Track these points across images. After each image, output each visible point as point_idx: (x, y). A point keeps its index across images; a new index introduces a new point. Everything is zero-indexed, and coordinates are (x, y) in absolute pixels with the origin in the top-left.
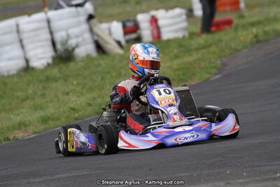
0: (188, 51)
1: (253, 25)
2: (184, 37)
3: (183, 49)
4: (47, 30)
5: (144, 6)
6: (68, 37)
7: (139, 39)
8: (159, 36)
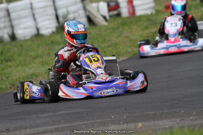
0: (155, 24)
2: (152, 14)
3: (151, 22)
4: (52, 8)
6: (68, 13)
7: (119, 15)
8: (134, 13)
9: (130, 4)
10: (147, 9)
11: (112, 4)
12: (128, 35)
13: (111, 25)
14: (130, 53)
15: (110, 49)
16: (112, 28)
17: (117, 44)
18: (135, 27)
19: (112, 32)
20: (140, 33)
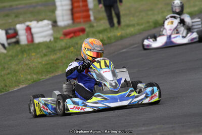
0: (54, 51)
1: (100, 32)
2: (50, 41)
3: (50, 50)
5: (21, 19)
7: (17, 42)
8: (32, 40)
9: (29, 32)
10: (45, 37)
11: (11, 32)
12: (27, 62)
13: (10, 53)
14: (29, 80)
15: (9, 76)
16: (12, 56)
17: (16, 72)
18: (34, 54)
19: (10, 60)
20: (39, 60)
